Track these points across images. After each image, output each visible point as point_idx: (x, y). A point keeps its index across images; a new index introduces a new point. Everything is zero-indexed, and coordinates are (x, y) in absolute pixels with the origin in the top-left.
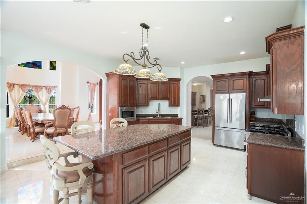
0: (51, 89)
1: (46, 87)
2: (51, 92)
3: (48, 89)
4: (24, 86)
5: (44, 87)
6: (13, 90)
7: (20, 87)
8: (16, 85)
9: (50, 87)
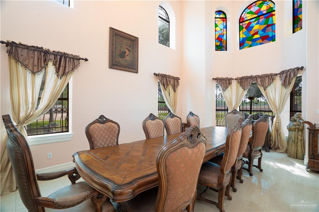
0: (290, 76)
1: (281, 74)
2: (290, 83)
4: (244, 80)
5: (279, 74)
6: (227, 87)
7: (238, 82)
8: (233, 79)
9: (289, 73)
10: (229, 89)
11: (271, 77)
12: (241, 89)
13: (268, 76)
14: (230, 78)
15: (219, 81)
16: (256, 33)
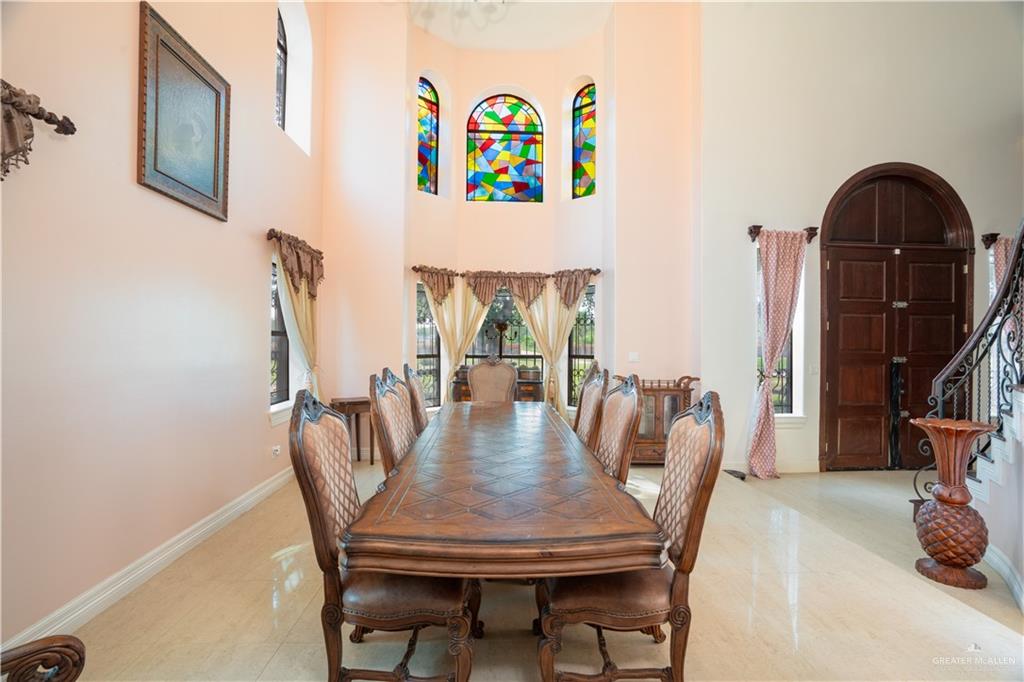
0: (576, 283)
1: (559, 276)
2: (576, 299)
3: (564, 287)
4: (483, 280)
5: (553, 276)
6: (445, 296)
7: (469, 284)
8: (457, 275)
9: (574, 277)
10: (448, 300)
11: (538, 280)
12: (475, 303)
13: (534, 278)
14: (451, 271)
15: (426, 275)
16: (504, 170)
